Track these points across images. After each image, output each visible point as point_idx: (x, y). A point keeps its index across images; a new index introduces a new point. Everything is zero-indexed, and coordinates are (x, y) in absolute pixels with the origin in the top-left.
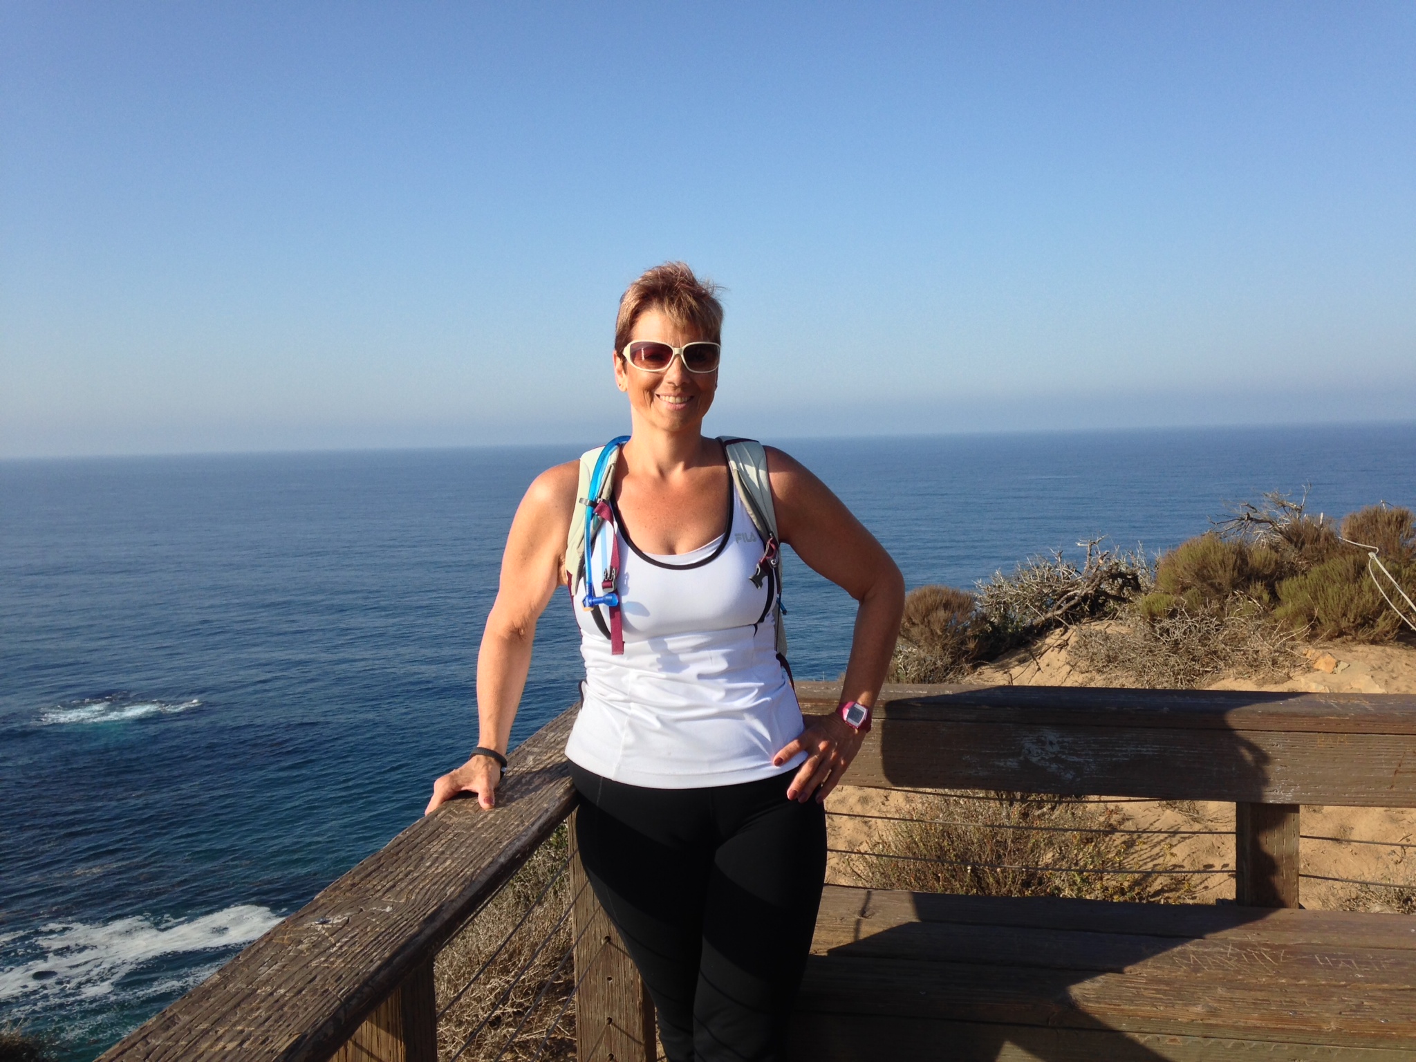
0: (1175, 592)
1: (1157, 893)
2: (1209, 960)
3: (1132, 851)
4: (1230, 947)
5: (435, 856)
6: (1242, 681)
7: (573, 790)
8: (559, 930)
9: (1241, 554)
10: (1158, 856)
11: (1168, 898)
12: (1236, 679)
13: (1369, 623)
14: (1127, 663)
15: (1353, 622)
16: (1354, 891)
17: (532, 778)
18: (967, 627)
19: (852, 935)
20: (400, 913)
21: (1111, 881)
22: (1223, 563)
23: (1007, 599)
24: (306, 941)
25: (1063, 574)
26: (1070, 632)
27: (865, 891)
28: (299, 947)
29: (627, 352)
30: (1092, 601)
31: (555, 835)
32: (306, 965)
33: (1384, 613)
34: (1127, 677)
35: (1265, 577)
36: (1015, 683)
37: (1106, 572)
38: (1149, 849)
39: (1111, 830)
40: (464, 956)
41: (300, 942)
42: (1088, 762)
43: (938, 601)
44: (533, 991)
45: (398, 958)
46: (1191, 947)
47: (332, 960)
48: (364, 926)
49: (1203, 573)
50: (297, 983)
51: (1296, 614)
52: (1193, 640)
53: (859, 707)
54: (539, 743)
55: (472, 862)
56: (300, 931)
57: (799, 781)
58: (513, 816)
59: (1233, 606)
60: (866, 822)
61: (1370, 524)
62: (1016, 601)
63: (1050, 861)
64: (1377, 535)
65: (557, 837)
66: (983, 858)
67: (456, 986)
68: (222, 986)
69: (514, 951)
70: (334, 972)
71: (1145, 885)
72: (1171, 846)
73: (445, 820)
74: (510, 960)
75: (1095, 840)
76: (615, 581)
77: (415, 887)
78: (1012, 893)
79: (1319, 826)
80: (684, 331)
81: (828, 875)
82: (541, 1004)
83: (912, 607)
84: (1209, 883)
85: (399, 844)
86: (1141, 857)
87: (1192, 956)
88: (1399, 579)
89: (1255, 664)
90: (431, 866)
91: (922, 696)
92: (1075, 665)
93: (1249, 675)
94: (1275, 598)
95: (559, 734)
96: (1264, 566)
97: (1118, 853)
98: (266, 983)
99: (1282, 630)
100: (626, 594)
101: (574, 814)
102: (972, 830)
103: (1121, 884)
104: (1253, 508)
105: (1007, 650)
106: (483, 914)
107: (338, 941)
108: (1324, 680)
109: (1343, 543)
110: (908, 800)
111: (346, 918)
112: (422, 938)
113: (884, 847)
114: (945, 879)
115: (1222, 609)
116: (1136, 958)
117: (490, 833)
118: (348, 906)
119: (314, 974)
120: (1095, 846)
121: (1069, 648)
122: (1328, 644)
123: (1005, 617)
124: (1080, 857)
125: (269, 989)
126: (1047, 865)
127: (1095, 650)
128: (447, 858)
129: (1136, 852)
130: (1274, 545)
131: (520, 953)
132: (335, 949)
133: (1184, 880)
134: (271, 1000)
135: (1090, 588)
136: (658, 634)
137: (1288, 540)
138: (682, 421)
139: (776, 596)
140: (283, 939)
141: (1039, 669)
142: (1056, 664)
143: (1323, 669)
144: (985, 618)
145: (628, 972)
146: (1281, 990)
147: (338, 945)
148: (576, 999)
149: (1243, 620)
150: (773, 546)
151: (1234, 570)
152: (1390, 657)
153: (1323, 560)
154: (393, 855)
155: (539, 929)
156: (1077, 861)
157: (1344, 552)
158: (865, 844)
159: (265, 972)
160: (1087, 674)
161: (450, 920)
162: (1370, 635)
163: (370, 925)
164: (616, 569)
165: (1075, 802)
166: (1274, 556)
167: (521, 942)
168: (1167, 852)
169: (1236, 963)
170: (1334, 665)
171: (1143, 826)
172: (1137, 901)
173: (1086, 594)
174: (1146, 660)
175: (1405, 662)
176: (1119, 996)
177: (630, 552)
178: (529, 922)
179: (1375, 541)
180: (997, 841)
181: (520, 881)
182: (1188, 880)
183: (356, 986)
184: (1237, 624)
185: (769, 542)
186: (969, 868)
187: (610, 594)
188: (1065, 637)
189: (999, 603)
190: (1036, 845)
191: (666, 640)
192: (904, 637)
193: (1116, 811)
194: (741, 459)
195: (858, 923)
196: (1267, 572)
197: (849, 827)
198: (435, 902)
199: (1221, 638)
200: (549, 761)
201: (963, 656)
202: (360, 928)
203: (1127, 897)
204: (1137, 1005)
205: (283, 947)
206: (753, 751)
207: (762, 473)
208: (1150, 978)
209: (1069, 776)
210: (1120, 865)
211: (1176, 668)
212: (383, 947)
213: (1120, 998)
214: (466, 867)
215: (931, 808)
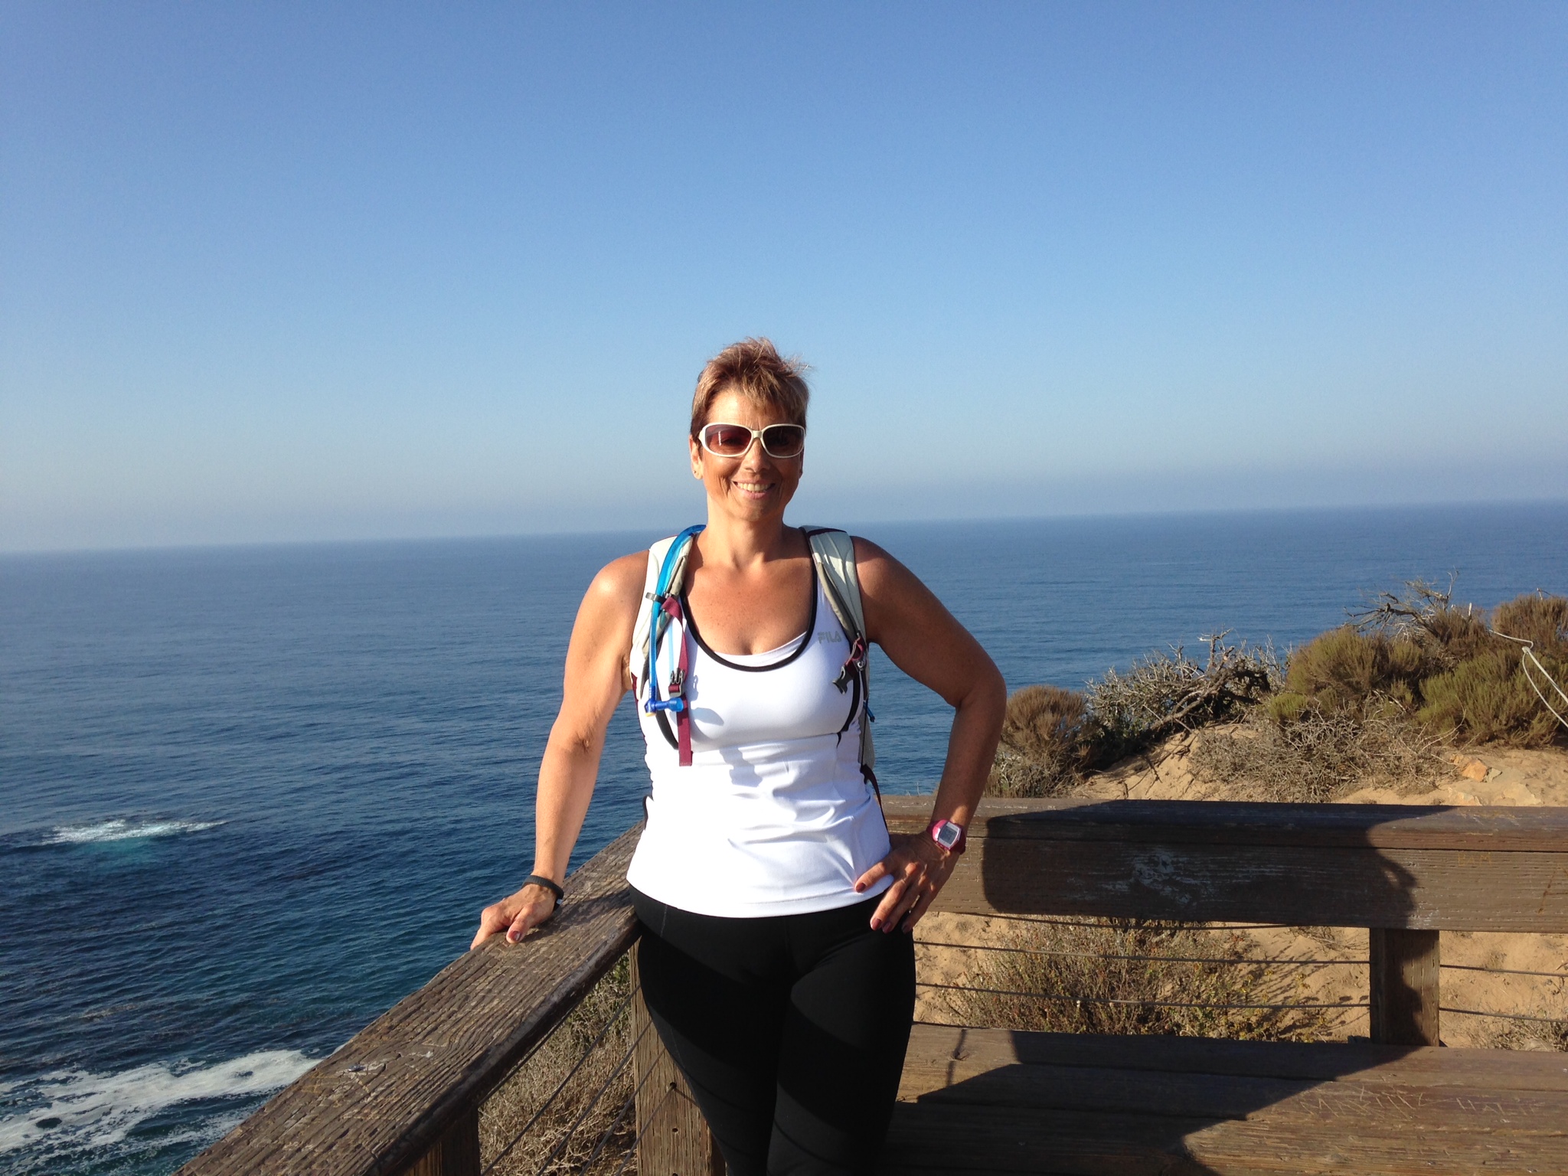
0: (1308, 692)
1: (1289, 1029)
2: (1340, 1104)
3: (1261, 982)
4: (1363, 1090)
5: (482, 994)
6: (1383, 790)
7: (635, 920)
8: (622, 1075)
9: (1381, 649)
10: (1289, 987)
11: (1301, 1034)
12: (1376, 789)
13: (1522, 726)
14: (1255, 772)
15: (1506, 725)
16: (1506, 1025)
17: (589, 907)
18: (1078, 732)
19: (945, 1079)
20: (441, 1058)
21: (1237, 1017)
22: (1361, 660)
23: (1122, 700)
24: (337, 1091)
25: (1184, 672)
26: (1192, 736)
27: (959, 1030)
28: (330, 1098)
29: (702, 436)
30: (1215, 702)
31: (618, 967)
32: (338, 1118)
33: (1539, 714)
34: (1254, 787)
35: (1408, 675)
36: (1131, 796)
37: (1231, 670)
38: (1279, 980)
39: (1238, 958)
40: (516, 1105)
41: (332, 1092)
42: (1206, 885)
43: (1045, 703)
44: (592, 1144)
45: (439, 1109)
46: (1319, 1090)
47: (366, 1111)
48: (402, 1073)
49: (1339, 670)
50: (327, 1138)
51: (1443, 716)
52: (1328, 746)
53: (951, 826)
54: (598, 867)
55: (521, 1001)
56: (332, 1080)
57: (884, 909)
58: (568, 950)
59: (1373, 707)
60: (965, 951)
61: (1524, 615)
62: (1132, 703)
63: (1169, 994)
64: (1532, 628)
65: (621, 969)
66: (1095, 991)
67: (506, 1138)
68: (245, 1141)
69: (572, 1099)
70: (369, 1124)
71: (1274, 1020)
72: (1304, 976)
73: (493, 955)
74: (567, 1109)
75: (1219, 970)
76: (683, 684)
77: (458, 1030)
78: (1127, 1030)
79: (1468, 953)
80: (765, 411)
81: (919, 1011)
82: (602, 1158)
83: (1016, 711)
84: (1346, 1017)
85: (442, 982)
86: (1271, 989)
87: (1320, 1100)
88: (1557, 677)
89: (1397, 772)
90: (476, 1006)
91: (1023, 812)
92: (1198, 773)
93: (1390, 784)
94: (1419, 699)
95: (620, 857)
96: (1407, 663)
97: (1245, 984)
98: (293, 1138)
99: (1426, 733)
100: (696, 698)
101: (636, 945)
102: (1084, 958)
103: (1248, 1019)
104: (1394, 598)
105: (1121, 758)
106: (537, 1056)
107: (373, 1091)
108: (1474, 790)
109: (1494, 637)
110: (1011, 927)
111: (383, 1065)
112: (465, 1086)
113: (984, 979)
114: (1053, 1015)
115: (1360, 711)
116: (1260, 1103)
117: (543, 969)
118: (385, 1052)
119: (346, 1127)
120: (1220, 976)
121: (1190, 755)
122: (1478, 749)
123: (1119, 721)
124: (1203, 988)
125: (296, 1144)
126: (1166, 999)
127: (1220, 757)
128: (495, 997)
129: (1265, 982)
130: (1417, 639)
131: (578, 1101)
132: (370, 1099)
133: (1318, 1014)
134: (299, 1156)
135: (1214, 688)
136: (731, 742)
137: (1433, 633)
138: (761, 511)
139: (862, 700)
140: (313, 1088)
141: (1158, 778)
142: (1177, 773)
143: (1473, 777)
144: (1097, 722)
145: (695, 1121)
146: (1419, 1137)
147: (373, 1095)
148: (638, 1153)
149: (1383, 723)
150: (860, 647)
151: (1373, 667)
152: (1547, 763)
153: (1472, 655)
154: (435, 994)
155: (599, 1074)
156: (1199, 993)
157: (1495, 647)
158: (963, 976)
159: (292, 1125)
160: (1210, 784)
161: (496, 1066)
162: (1524, 739)
163: (408, 1072)
164: (684, 671)
165: (1198, 929)
166: (1418, 651)
167: (579, 1088)
168: (1300, 983)
169: (1369, 1108)
170: (1485, 772)
171: (1272, 954)
172: (1265, 1038)
173: (1209, 695)
174: (1276, 768)
175: (1563, 768)
176: (1240, 1146)
177: (700, 650)
178: (588, 1066)
179: (1529, 634)
180: (1110, 972)
181: (579, 1020)
182: (1323, 1014)
183: (392, 1141)
184: (1376, 728)
185: (856, 643)
186: (1078, 1002)
187: (676, 699)
188: (1186, 743)
189: (1113, 705)
190: (1153, 977)
191: (740, 749)
192: (1007, 743)
193: (1242, 938)
194: (826, 550)
195: (951, 1065)
196: (1410, 669)
197: (945, 957)
198: (480, 1046)
199: (1359, 743)
200: (609, 887)
201: (1073, 764)
202: (398, 1076)
203: (1255, 1034)
204: (1259, 1156)
205: (313, 1097)
206: (834, 876)
207: (849, 565)
208: (1274, 1125)
209: (1184, 900)
210: (1247, 998)
211: (1310, 776)
212: (422, 1097)
213: (1240, 1147)
214: (515, 1007)
215: (1037, 935)
